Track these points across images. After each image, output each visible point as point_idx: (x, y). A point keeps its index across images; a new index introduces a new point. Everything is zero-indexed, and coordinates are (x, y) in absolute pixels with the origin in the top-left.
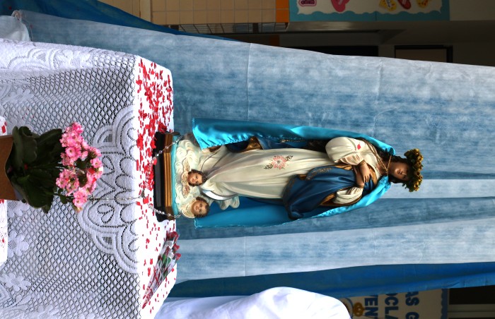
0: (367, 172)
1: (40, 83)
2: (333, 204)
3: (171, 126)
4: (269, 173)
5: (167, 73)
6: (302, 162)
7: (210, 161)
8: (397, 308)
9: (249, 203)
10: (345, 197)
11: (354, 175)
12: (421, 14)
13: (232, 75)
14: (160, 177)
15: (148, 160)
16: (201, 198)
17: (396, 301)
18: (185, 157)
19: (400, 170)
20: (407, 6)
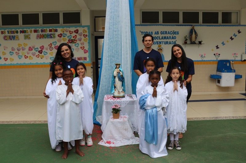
0: (118, 71)
2: (122, 75)
3: (113, 95)
4: (118, 84)
5: (105, 96)
6: (117, 79)
7: (117, 91)
8: (159, 37)
9: (123, 85)
10: (121, 74)
11: (118, 73)
12: (88, 32)
13: (105, 86)
14: (119, 97)
15: (116, 99)
16: (122, 92)
17: (158, 37)
18: (116, 94)
20: (87, 35)
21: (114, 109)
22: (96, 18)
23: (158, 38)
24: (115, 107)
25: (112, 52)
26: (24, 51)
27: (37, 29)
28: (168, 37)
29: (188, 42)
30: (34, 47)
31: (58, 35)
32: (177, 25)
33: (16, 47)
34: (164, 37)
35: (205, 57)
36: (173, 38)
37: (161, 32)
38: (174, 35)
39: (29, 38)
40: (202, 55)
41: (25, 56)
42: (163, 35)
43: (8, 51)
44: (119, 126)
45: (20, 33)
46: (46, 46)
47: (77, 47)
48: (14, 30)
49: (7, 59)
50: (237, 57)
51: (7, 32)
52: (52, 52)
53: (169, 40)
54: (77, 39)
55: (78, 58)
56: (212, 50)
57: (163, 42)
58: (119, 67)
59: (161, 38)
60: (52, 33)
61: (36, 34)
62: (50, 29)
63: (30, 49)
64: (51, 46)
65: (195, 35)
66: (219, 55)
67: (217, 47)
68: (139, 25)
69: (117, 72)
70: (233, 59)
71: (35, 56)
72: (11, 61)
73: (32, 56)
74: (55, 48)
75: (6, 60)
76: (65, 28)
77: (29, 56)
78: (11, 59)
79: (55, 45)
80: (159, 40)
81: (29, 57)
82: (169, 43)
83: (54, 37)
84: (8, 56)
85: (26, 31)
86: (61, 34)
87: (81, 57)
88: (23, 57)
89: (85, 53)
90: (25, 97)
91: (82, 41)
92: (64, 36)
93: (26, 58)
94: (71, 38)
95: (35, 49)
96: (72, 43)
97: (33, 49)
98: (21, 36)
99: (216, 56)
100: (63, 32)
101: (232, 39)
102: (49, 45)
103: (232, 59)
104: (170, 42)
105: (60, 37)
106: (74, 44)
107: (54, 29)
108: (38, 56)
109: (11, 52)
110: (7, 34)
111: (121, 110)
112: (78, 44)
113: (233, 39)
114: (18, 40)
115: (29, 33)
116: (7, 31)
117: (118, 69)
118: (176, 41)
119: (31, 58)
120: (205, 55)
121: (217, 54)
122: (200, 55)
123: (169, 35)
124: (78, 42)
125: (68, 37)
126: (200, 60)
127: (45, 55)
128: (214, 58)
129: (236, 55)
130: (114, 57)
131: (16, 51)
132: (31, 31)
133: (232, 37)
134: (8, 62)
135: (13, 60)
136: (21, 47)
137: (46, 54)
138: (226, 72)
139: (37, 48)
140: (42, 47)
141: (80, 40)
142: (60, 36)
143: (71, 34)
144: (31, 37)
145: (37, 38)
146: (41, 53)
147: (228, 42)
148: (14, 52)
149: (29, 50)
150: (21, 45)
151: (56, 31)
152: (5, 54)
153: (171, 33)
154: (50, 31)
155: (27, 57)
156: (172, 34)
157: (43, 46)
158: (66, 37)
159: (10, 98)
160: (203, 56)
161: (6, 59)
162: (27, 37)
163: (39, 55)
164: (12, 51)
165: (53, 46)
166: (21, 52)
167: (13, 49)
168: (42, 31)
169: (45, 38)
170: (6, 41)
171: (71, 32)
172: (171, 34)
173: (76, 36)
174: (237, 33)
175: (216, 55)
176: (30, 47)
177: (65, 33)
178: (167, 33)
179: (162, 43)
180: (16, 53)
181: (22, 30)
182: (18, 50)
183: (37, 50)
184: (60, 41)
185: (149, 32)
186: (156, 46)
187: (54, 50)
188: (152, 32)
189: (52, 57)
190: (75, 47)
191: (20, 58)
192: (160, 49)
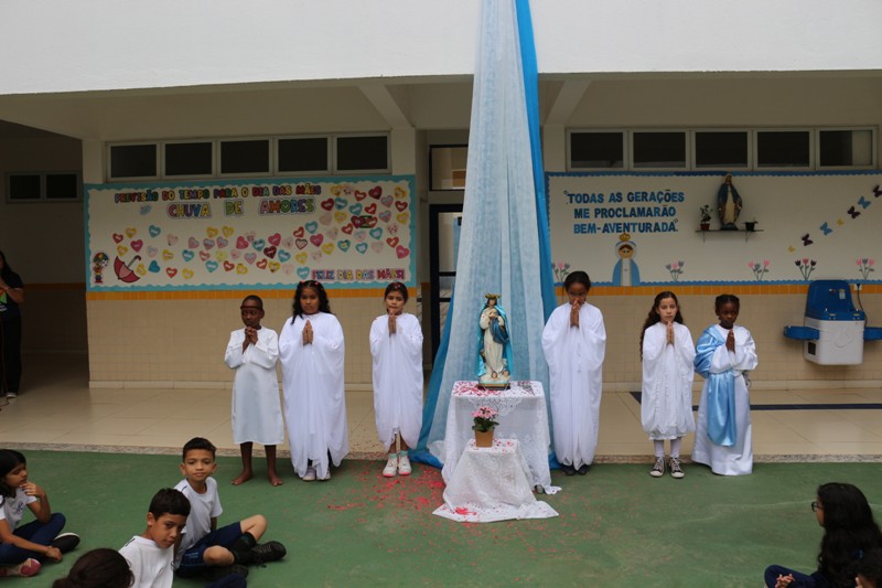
0: (492, 315)
1: (460, 427)
2: (504, 327)
3: (477, 383)
4: (493, 349)
5: (456, 384)
6: (489, 337)
7: (489, 370)
8: (624, 209)
9: (504, 355)
10: (501, 323)
11: (493, 320)
12: (411, 195)
13: (459, 356)
14: (493, 388)
15: (486, 392)
16: (502, 373)
17: (619, 209)
18: (487, 380)
19: (492, 302)
20: (405, 205)
21: (478, 420)
22: (433, 150)
23: (619, 213)
24: (481, 414)
25: (481, 262)
26: (223, 250)
27: (263, 185)
28: (649, 209)
29: (714, 224)
30: (251, 238)
31: (323, 204)
32: (678, 174)
33: (201, 237)
34: (639, 209)
35: (767, 271)
36: (665, 213)
37: (630, 193)
38: (670, 204)
39: (240, 212)
40: (758, 266)
41: (226, 262)
42: (636, 205)
43: (177, 249)
44: (492, 466)
45: (215, 197)
46: (287, 234)
47: (378, 238)
48: (197, 188)
49: (175, 271)
50: (872, 270)
51: (177, 195)
52: (304, 254)
53: (652, 220)
54: (376, 215)
55: (379, 271)
56: (791, 249)
57: (634, 224)
58: (496, 304)
59: (628, 212)
60: (306, 196)
61: (259, 199)
62: (301, 184)
63: (241, 243)
64: (301, 235)
65: (735, 201)
66: (813, 263)
67: (807, 241)
68: (563, 174)
69: (491, 318)
70: (861, 278)
71: (255, 264)
72: (186, 278)
73: (246, 264)
74: (312, 242)
75: (171, 275)
76: (343, 183)
77: (236, 263)
78: (185, 271)
79: (312, 232)
80: (622, 220)
81: (236, 266)
82: (653, 228)
83: (311, 209)
84: (177, 262)
85: (230, 191)
86: (331, 201)
87: (388, 270)
88: (221, 265)
89: (400, 256)
91: (393, 220)
92: (340, 207)
93: (227, 269)
94: (359, 212)
95: (255, 243)
96: (362, 227)
97: (250, 245)
98: (218, 205)
99: (804, 269)
100: (338, 194)
101: (853, 213)
102: (295, 233)
103: (854, 278)
104: (657, 224)
105: (329, 208)
106: (368, 230)
107: (312, 184)
108: (262, 265)
109: (186, 252)
110: (177, 200)
111: (497, 424)
112: (380, 230)
113: (858, 214)
115: (240, 197)
116: (180, 192)
117: (494, 310)
118: (676, 221)
119: (242, 270)
120: (766, 263)
121: (806, 261)
122: (751, 265)
123: (652, 205)
124: (380, 224)
125: (351, 208)
126: (752, 280)
127: (282, 260)
128: (796, 275)
129: (867, 265)
130: (484, 275)
131: (202, 248)
132: (245, 192)
133: (853, 208)
134: (178, 281)
135: (192, 274)
136: (215, 239)
137: (286, 257)
138: (832, 319)
139: (261, 242)
140: (276, 239)
141: (386, 219)
142: (326, 205)
143: (359, 199)
144: (245, 207)
145: (262, 212)
146: (272, 256)
147: (840, 223)
148: (196, 251)
149: (238, 246)
150: (216, 231)
151: (317, 190)
152: (170, 258)
153: (661, 196)
154: (298, 193)
155: (233, 266)
156: (663, 202)
157: (278, 236)
158: (346, 210)
159: (178, 384)
160: (762, 268)
161: (172, 273)
162: (233, 209)
163: (264, 261)
164: (189, 250)
165: (307, 236)
166: (214, 252)
167: (193, 244)
168: (277, 191)
169: (285, 211)
170: (175, 221)
171: (359, 196)
172: (660, 201)
173: (374, 205)
174: (870, 196)
175: (802, 264)
176: (240, 239)
177: (343, 196)
178: (648, 197)
179: (631, 227)
180: (201, 253)
181: (219, 188)
182: (208, 246)
183: (261, 245)
184: (326, 221)
185: (593, 195)
186: (615, 237)
187: (311, 248)
188: (601, 196)
189: (302, 267)
190: (369, 240)
191: (211, 270)
192: (626, 248)
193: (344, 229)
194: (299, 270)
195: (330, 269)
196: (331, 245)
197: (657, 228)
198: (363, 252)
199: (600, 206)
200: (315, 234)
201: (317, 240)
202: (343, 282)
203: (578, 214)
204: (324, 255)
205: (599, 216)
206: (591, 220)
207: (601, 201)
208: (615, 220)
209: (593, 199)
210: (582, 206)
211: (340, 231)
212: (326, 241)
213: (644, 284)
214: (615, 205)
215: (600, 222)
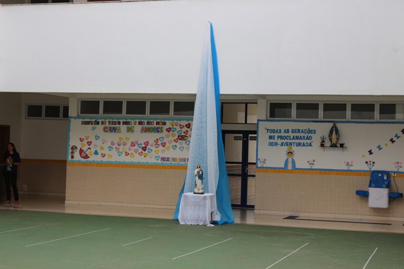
0: (198, 170)
2: (202, 174)
4: (198, 181)
7: (197, 188)
9: (202, 183)
16: (201, 189)
17: (288, 136)
23: (288, 138)
26: (125, 147)
27: (143, 121)
28: (301, 137)
29: (328, 143)
30: (136, 142)
31: (167, 130)
32: (314, 122)
33: (116, 141)
35: (352, 165)
36: (308, 138)
37: (293, 130)
38: (310, 135)
39: (133, 131)
40: (348, 163)
41: (126, 152)
42: (295, 135)
43: (106, 146)
45: (123, 124)
46: (151, 142)
47: (188, 145)
48: (116, 120)
49: (105, 155)
50: (401, 167)
51: (107, 123)
52: (158, 150)
53: (302, 141)
54: (188, 135)
56: (363, 156)
57: (294, 143)
58: (200, 167)
59: (291, 138)
60: (160, 126)
61: (141, 126)
62: (158, 121)
63: (133, 144)
64: (157, 142)
65: (336, 134)
66: (374, 163)
67: (371, 153)
68: (265, 121)
70: (396, 170)
71: (138, 153)
72: (109, 158)
73: (134, 153)
74: (162, 145)
75: (103, 157)
76: (175, 121)
77: (130, 153)
78: (109, 155)
79: (162, 141)
80: (289, 141)
82: (302, 145)
83: (162, 131)
84: (106, 151)
85: (129, 122)
86: (170, 128)
88: (124, 153)
90: (120, 204)
92: (173, 131)
93: (126, 155)
94: (181, 133)
95: (138, 145)
96: (182, 140)
97: (136, 145)
98: (124, 128)
99: (369, 165)
100: (173, 125)
101: (392, 141)
102: (155, 141)
103: (393, 170)
104: (304, 143)
105: (169, 131)
106: (185, 141)
107: (163, 121)
108: (141, 154)
109: (109, 147)
110: (107, 125)
112: (189, 141)
113: (394, 141)
114: (120, 132)
115: (133, 125)
116: (109, 121)
118: (312, 142)
119: (132, 155)
120: (352, 162)
121: (370, 162)
122: (345, 162)
123: (302, 135)
125: (178, 132)
126: (345, 169)
127: (149, 152)
128: (366, 168)
129: (399, 165)
131: (116, 146)
132: (135, 123)
133: (392, 139)
134: (106, 159)
135: (111, 156)
136: (122, 142)
137: (151, 151)
139: (141, 144)
140: (147, 143)
142: (168, 130)
143: (181, 128)
144: (135, 129)
145: (142, 132)
146: (145, 150)
147: (386, 145)
148: (114, 147)
149: (131, 146)
150: (123, 139)
151: (164, 124)
152: (103, 149)
153: (306, 131)
154: (157, 124)
155: (128, 154)
156: (307, 134)
157: (148, 142)
158: (176, 132)
159: (103, 203)
160: (350, 164)
161: (103, 155)
162: (130, 130)
163: (142, 152)
164: (111, 146)
165: (160, 142)
166: (121, 148)
167: (113, 144)
168: (148, 123)
169: (151, 132)
170: (106, 134)
171: (181, 126)
172: (305, 133)
173: (187, 131)
174: (400, 134)
175: (368, 163)
176: (132, 143)
177: (175, 126)
178: (300, 132)
180: (116, 148)
181: (125, 121)
182: (119, 145)
183: (140, 146)
184: (167, 136)
185: (277, 130)
186: (285, 148)
187: (161, 148)
188: (280, 130)
189: (157, 155)
190: (185, 145)
191: (120, 155)
192: (290, 153)
193: (174, 140)
194: (156, 157)
195: (168, 157)
196: (169, 147)
197: (304, 145)
198: (182, 150)
199: (280, 135)
200: (163, 142)
201: (164, 145)
202: (173, 163)
203: (270, 138)
204: (166, 151)
205: (279, 139)
206: (276, 140)
207: (280, 132)
208: (286, 141)
209: (277, 132)
210: (272, 134)
211: (173, 141)
212: (167, 145)
213: (297, 169)
214: (286, 135)
215: (280, 141)
